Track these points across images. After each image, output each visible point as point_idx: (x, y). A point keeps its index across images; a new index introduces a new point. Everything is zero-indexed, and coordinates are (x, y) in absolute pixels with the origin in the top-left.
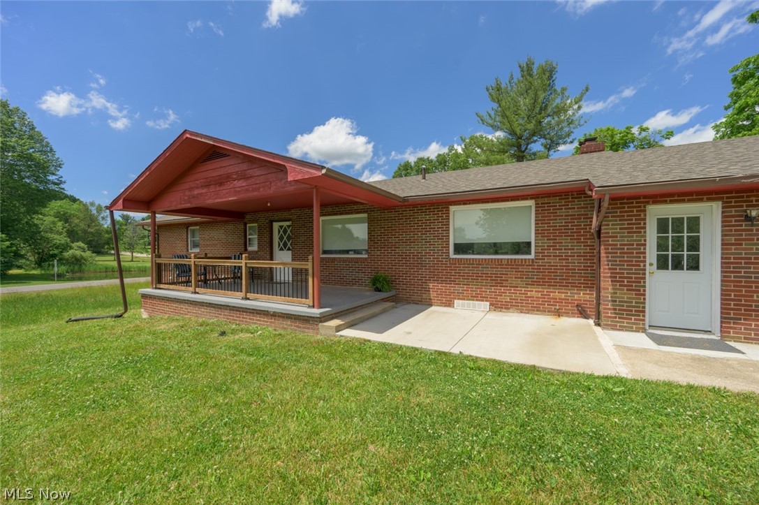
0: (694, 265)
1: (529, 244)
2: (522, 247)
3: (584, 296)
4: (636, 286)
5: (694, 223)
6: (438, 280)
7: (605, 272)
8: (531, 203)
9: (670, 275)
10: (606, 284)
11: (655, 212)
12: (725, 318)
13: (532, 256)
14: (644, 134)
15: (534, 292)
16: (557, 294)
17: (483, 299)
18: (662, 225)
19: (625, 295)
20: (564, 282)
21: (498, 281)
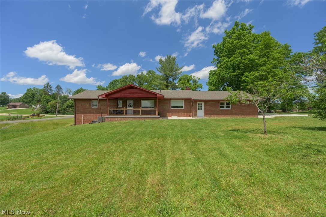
0: (201, 109)
1: (183, 106)
2: (182, 107)
3: (190, 114)
4: (196, 112)
5: (201, 104)
6: (169, 113)
7: (193, 110)
8: (183, 100)
9: (199, 110)
10: (193, 112)
11: (198, 103)
12: (204, 115)
13: (183, 108)
14: (194, 78)
15: (184, 114)
16: (187, 114)
17: (176, 115)
18: (199, 104)
19: (195, 113)
20: (188, 112)
21: (179, 112)
